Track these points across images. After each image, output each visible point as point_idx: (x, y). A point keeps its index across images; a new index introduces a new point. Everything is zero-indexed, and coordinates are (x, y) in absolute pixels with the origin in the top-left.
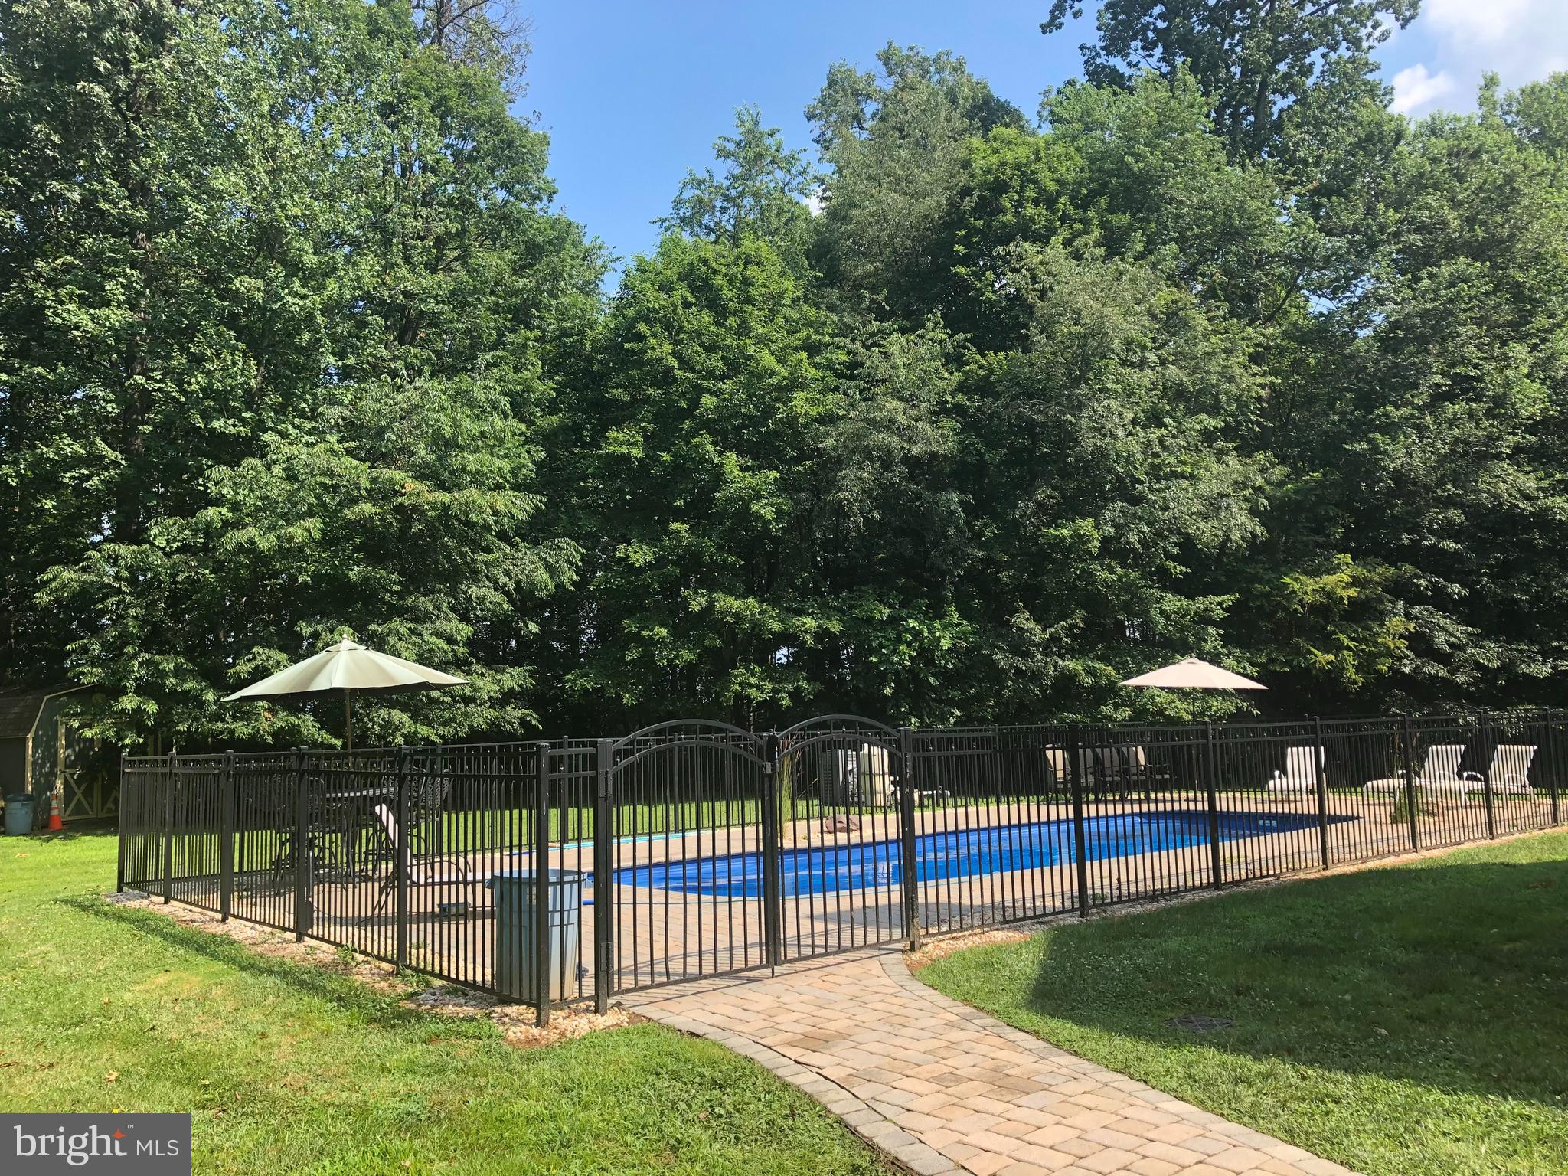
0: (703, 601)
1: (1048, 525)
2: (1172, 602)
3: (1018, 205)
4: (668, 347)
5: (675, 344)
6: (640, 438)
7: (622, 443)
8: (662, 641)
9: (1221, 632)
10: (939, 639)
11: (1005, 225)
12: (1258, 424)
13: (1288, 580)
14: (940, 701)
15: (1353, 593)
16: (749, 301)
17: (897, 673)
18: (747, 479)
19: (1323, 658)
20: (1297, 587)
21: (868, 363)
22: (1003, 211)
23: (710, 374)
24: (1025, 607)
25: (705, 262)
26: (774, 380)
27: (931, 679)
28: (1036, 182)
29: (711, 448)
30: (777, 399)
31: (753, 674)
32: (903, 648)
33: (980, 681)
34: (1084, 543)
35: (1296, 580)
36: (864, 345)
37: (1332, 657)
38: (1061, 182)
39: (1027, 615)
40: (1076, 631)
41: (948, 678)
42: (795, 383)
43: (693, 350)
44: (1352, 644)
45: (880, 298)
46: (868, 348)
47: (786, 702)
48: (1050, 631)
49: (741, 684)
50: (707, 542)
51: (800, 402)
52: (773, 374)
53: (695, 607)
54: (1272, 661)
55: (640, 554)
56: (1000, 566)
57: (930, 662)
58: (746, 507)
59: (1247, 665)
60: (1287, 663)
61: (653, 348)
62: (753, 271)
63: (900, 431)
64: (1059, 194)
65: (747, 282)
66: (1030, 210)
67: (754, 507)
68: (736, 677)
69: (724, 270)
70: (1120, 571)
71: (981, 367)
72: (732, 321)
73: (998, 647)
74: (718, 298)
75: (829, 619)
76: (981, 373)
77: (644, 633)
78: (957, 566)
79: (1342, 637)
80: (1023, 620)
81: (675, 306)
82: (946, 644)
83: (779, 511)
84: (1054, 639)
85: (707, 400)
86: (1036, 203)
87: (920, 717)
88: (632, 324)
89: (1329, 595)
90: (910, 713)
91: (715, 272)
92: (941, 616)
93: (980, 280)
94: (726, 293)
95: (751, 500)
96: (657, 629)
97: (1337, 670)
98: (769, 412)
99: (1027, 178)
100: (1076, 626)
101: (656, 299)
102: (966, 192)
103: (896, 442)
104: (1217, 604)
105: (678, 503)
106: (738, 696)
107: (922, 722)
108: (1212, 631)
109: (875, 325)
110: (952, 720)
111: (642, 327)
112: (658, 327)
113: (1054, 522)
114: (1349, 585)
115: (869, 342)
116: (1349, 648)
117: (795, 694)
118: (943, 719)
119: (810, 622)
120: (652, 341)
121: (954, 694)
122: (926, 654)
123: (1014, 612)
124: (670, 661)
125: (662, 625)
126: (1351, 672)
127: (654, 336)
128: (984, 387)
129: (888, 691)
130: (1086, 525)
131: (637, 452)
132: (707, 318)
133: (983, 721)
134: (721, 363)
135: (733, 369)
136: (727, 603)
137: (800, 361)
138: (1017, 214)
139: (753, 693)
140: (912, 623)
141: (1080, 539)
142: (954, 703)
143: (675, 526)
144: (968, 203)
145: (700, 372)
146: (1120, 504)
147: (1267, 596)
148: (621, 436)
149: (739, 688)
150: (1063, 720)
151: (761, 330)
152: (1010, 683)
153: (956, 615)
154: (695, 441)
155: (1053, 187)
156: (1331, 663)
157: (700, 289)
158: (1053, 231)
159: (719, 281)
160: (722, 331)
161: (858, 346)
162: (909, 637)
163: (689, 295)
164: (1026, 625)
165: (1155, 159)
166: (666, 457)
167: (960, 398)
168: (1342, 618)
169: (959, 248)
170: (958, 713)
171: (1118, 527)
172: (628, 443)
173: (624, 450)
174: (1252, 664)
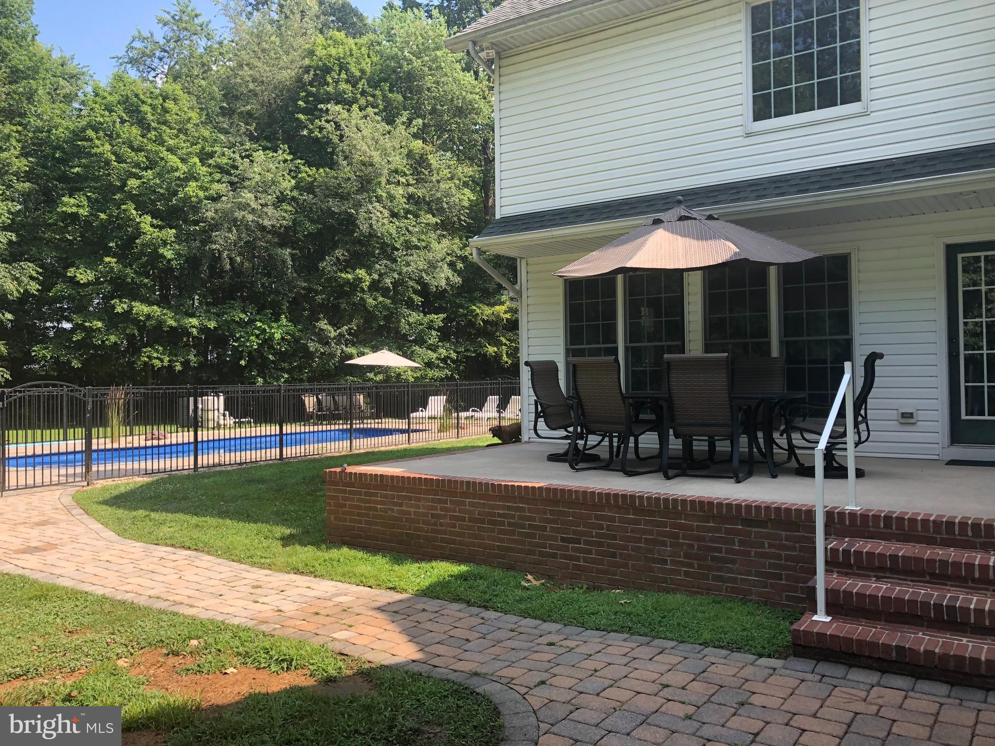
0: (125, 306)
1: (341, 271)
2: (415, 317)
3: (337, 82)
4: (108, 147)
5: (113, 146)
6: (86, 203)
7: (74, 205)
8: (99, 329)
9: (439, 334)
10: (274, 334)
11: (328, 93)
12: (465, 221)
13: (474, 308)
14: (278, 369)
15: (508, 316)
16: (165, 123)
17: (250, 353)
18: (156, 233)
19: (491, 350)
20: (478, 311)
21: (241, 168)
22: (328, 84)
23: (137, 165)
24: (324, 318)
25: (137, 96)
26: (177, 174)
27: (270, 356)
28: (347, 70)
29: (134, 212)
30: (179, 186)
31: (157, 351)
32: (253, 338)
33: (301, 358)
34: (361, 282)
35: (479, 308)
36: (240, 156)
37: (496, 349)
38: (363, 71)
39: (326, 322)
40: (353, 331)
41: (283, 356)
42: (191, 176)
43: (125, 150)
44: (508, 343)
45: (252, 128)
46: (242, 158)
47: (178, 367)
48: (338, 331)
49: (148, 357)
50: (128, 270)
51: (192, 188)
52: (177, 169)
53: (119, 310)
54: (467, 350)
55: (84, 275)
56: (317, 293)
57: (271, 347)
58: (155, 250)
59: (452, 352)
60: (475, 351)
61: (98, 147)
62: (169, 104)
63: (253, 211)
64: (361, 78)
65: (166, 111)
66: (343, 86)
67: (161, 251)
68: (145, 353)
69: (149, 101)
70: (381, 299)
71: (309, 176)
72: (152, 134)
73: (311, 339)
74: (144, 118)
75: (209, 320)
76: (310, 179)
77: (87, 324)
78: (290, 291)
79: (502, 338)
80: (323, 324)
81: (115, 122)
82: (277, 336)
83: (178, 254)
84: (341, 335)
85: (133, 183)
86: (347, 81)
87: (264, 378)
88: (84, 130)
89: (498, 316)
90: (258, 375)
91: (143, 102)
92: (277, 320)
93: (312, 124)
94: (149, 117)
95: (159, 246)
96: (95, 323)
97: (498, 356)
98: (175, 193)
99: (343, 67)
100: (352, 329)
101: (102, 116)
102: (307, 70)
103: (250, 217)
104: (438, 319)
105: (111, 245)
106: (145, 363)
107: (265, 381)
108: (434, 333)
109: (248, 145)
110: (282, 380)
111: (90, 133)
112: (101, 134)
113: (344, 270)
114: (506, 312)
115: (244, 154)
116: (505, 345)
117: (186, 364)
118: (278, 379)
119: (194, 321)
120: (97, 142)
121: (285, 365)
122: (268, 342)
123: (318, 320)
124: (103, 342)
125: (99, 320)
126: (505, 358)
127: (98, 138)
128: (310, 188)
129: (243, 363)
130: (361, 273)
131: (84, 212)
132: (135, 131)
133: (301, 380)
134: (144, 160)
135: (152, 164)
136: (141, 308)
137: (195, 164)
138: (335, 88)
139: (157, 363)
140: (259, 324)
141: (360, 280)
142: (283, 370)
143: (107, 259)
144: (307, 78)
145: (130, 163)
146: (385, 261)
147: (465, 315)
148: (72, 201)
149: (146, 359)
150: (346, 381)
151: (171, 142)
152: (317, 360)
153: (285, 320)
154: (123, 207)
155: (358, 74)
156: (495, 352)
157: (132, 111)
158: (355, 101)
159: (145, 108)
160: (145, 140)
161: (237, 156)
162: (257, 332)
163: (124, 115)
164: (325, 327)
165: (417, 63)
166: (103, 216)
167: (295, 193)
168: (503, 329)
169: (300, 103)
170: (286, 376)
171: (380, 275)
172: (78, 206)
173: (74, 209)
174: (455, 351)
